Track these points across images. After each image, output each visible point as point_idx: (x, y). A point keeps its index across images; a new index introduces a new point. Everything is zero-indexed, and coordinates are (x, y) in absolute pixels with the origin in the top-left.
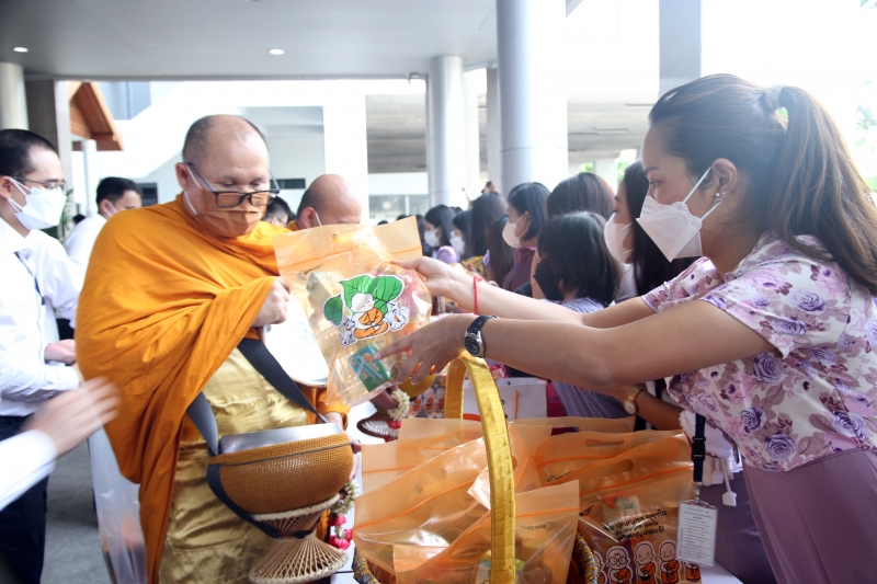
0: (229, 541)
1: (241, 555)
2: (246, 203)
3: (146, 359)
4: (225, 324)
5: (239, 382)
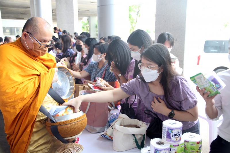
0: (46, 147)
1: (49, 151)
2: (47, 47)
3: (25, 97)
4: (46, 84)
5: (48, 101)
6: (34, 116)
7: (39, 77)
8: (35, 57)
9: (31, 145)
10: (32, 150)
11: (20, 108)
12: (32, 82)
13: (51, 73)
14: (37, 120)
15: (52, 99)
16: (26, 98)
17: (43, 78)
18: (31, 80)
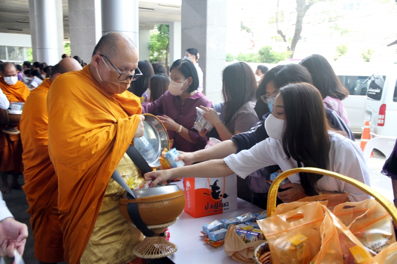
0: (118, 241)
1: (122, 247)
2: (129, 79)
3: (93, 152)
4: (126, 136)
5: (125, 165)
6: (103, 184)
7: (115, 126)
8: (110, 95)
9: (95, 233)
10: (96, 241)
11: (83, 170)
12: (105, 131)
13: (134, 121)
14: (106, 193)
15: (131, 162)
16: (94, 155)
17: (121, 127)
18: (103, 128)
